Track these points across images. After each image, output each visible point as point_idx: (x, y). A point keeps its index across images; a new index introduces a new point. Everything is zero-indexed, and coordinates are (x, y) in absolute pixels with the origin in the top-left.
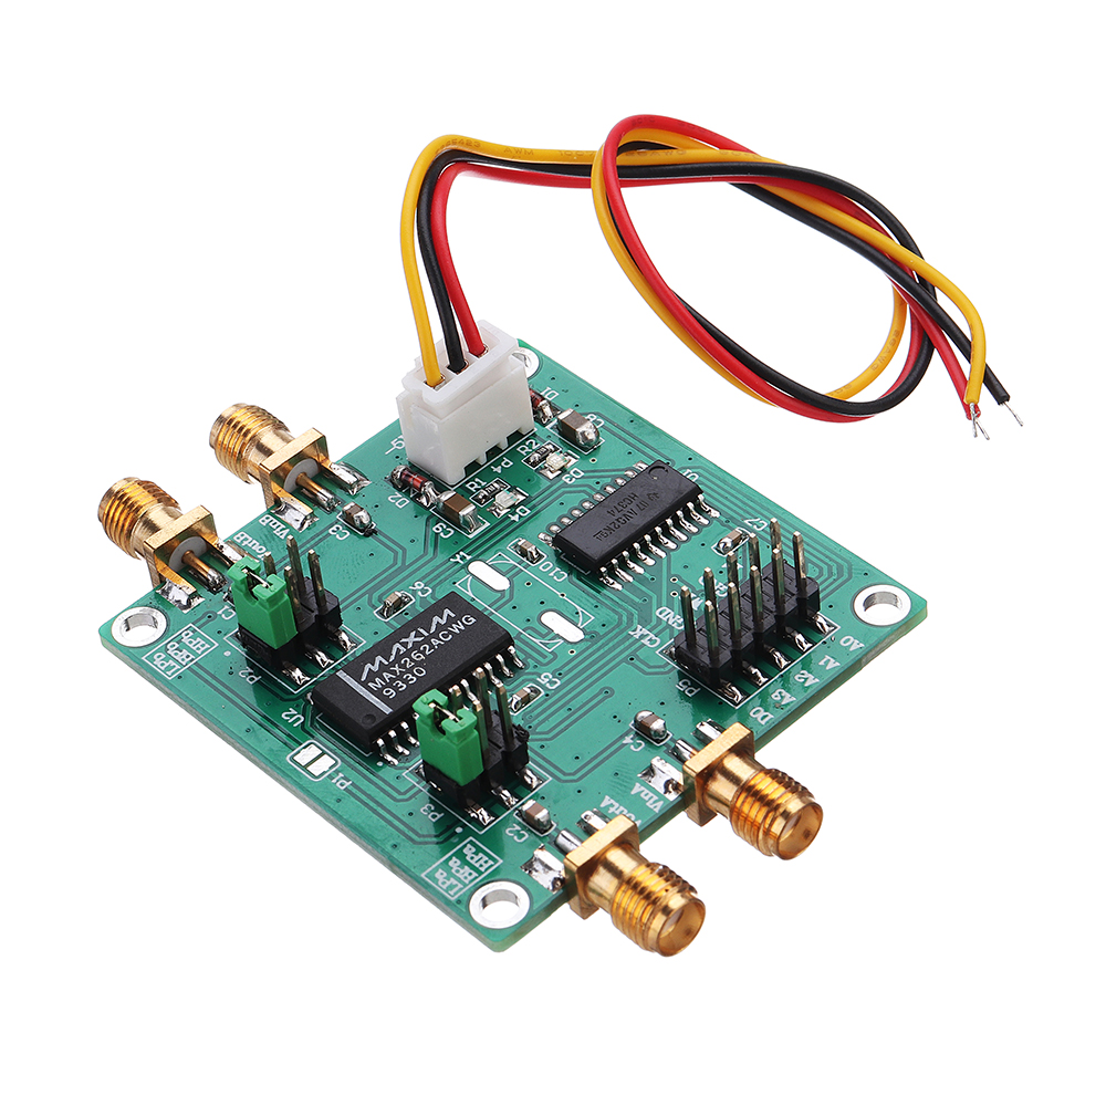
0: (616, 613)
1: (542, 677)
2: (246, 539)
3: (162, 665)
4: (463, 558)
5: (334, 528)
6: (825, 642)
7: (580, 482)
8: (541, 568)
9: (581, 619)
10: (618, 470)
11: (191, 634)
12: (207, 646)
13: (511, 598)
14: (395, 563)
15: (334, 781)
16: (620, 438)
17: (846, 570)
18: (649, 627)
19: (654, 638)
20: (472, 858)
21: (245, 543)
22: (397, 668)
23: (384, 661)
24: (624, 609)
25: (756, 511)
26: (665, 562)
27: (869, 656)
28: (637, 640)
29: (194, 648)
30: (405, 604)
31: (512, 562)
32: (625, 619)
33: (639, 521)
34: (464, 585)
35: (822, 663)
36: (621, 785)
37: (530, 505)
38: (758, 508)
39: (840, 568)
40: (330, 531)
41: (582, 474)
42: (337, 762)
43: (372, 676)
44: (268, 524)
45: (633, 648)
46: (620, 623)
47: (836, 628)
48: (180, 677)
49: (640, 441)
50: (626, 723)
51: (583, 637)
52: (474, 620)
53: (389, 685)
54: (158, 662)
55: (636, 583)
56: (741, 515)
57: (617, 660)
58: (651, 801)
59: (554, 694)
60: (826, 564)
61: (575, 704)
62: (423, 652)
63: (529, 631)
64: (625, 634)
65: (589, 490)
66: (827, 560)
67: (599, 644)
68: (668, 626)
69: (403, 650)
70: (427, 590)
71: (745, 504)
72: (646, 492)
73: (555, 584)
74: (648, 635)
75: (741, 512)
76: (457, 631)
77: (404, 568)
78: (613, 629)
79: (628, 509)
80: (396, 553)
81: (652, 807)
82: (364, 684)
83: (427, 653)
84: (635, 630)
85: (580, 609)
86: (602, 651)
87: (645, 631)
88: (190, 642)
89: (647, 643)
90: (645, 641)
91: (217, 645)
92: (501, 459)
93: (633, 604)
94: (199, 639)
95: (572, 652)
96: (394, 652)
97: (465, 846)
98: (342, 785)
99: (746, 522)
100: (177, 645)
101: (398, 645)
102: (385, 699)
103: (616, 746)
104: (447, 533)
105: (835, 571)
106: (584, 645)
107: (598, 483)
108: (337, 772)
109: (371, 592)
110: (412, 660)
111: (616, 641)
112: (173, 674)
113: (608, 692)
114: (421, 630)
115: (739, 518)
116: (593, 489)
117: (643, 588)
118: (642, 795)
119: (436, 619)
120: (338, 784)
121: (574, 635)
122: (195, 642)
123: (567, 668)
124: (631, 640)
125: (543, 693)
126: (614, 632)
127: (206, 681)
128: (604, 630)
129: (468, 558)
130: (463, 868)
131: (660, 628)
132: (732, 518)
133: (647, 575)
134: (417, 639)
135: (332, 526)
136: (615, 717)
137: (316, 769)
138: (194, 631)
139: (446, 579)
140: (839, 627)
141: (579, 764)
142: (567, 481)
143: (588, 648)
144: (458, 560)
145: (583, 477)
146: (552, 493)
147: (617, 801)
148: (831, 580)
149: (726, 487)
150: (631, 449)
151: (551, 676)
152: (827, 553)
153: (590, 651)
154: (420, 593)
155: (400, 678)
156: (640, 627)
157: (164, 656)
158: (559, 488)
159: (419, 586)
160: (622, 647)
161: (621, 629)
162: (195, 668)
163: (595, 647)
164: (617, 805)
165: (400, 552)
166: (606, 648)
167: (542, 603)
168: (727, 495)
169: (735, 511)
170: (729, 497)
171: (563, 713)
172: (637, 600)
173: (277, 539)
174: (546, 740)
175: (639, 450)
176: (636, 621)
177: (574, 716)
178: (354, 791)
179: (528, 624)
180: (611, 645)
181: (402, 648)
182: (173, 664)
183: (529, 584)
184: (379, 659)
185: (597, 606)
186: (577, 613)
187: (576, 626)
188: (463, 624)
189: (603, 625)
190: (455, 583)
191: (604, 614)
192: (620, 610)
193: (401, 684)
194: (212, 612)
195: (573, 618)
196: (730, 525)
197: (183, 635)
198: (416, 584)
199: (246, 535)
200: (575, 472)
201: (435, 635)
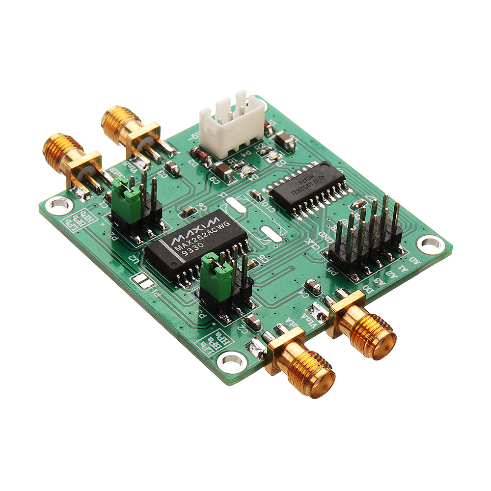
0: (299, 231)
1: (260, 256)
2: (116, 171)
3: (70, 225)
4: (224, 195)
5: (160, 172)
6: (401, 259)
7: (284, 167)
8: (262, 205)
9: (281, 231)
10: (304, 164)
11: (85, 213)
12: (93, 219)
13: (247, 217)
14: (189, 193)
15: (153, 292)
16: (305, 148)
17: (414, 226)
18: (314, 240)
19: (317, 245)
20: (220, 338)
21: (115, 173)
22: (189, 242)
23: (183, 237)
24: (303, 230)
25: (371, 192)
26: (324, 210)
27: (423, 268)
28: (308, 246)
29: (87, 220)
30: (194, 213)
31: (248, 200)
32: (303, 234)
33: (314, 188)
34: (224, 207)
35: (400, 268)
36: (296, 313)
37: (259, 174)
38: (372, 191)
39: (411, 225)
40: (158, 173)
41: (286, 163)
42: (154, 283)
43: (176, 244)
44: (127, 165)
45: (306, 249)
46: (300, 237)
47: (407, 253)
48: (78, 232)
49: (316, 151)
50: (300, 284)
51: (281, 240)
52: (229, 224)
53: (185, 249)
54: (68, 224)
55: (309, 218)
56: (363, 193)
57: (298, 254)
58: (311, 323)
59: (265, 266)
60: (404, 222)
61: (275, 272)
62: (203, 236)
63: (255, 234)
64: (302, 242)
65: (288, 171)
66: (405, 220)
67: (290, 244)
68: (324, 241)
69: (193, 234)
70: (205, 208)
71: (366, 188)
73: (269, 214)
74: (314, 244)
75: (364, 192)
76: (220, 228)
77: (193, 196)
78: (297, 239)
79: (309, 182)
80: (190, 188)
81: (311, 326)
82: (173, 247)
83: (205, 237)
84: (307, 241)
85: (281, 227)
86: (290, 248)
87: (313, 242)
88: (85, 217)
89: (313, 248)
90: (312, 246)
91: (98, 219)
92: (246, 151)
93: (308, 228)
94: (89, 216)
95: (276, 247)
96: (188, 234)
97: (217, 332)
98: (156, 295)
99: (366, 196)
100: (78, 217)
101: (190, 231)
102: (182, 256)
103: (295, 294)
104: (216, 182)
105: (408, 225)
106: (281, 244)
107: (293, 168)
108: (155, 288)
109: (177, 205)
110: (197, 239)
111: (298, 244)
112: (75, 230)
113: (293, 268)
114: (203, 226)
115: (362, 195)
116: (291, 171)
117: (313, 221)
118: (307, 319)
119: (210, 221)
120: (155, 294)
121: (277, 239)
122: (87, 217)
123: (272, 254)
124: (305, 245)
125: (260, 264)
126: (297, 240)
127: (91, 236)
128: (292, 238)
129: (227, 195)
130: (215, 343)
131: (321, 242)
132: (359, 194)
133: (315, 215)
134: (200, 230)
135: (159, 170)
136: (295, 280)
137: (144, 285)
138: (87, 212)
139: (214, 204)
140: (409, 252)
141: (276, 300)
142: (278, 165)
143: (283, 246)
144: (221, 195)
145: (286, 165)
146: (270, 170)
147: (294, 321)
149: (357, 179)
150: (311, 154)
151: (264, 257)
152: (405, 217)
153: (285, 247)
154: (201, 209)
155: (191, 247)
156: (310, 239)
157: (71, 221)
158: (274, 168)
159: (201, 205)
160: (301, 248)
161: (300, 239)
162: (86, 229)
163: (287, 246)
164: (294, 323)
165: (193, 188)
166: (293, 247)
167: (262, 221)
168: (357, 183)
169: (360, 191)
171: (270, 275)
172: (309, 226)
173: (131, 174)
174: (261, 287)
175: (315, 155)
176: (308, 236)
177: (275, 277)
178: (163, 298)
179: (255, 231)
180: (295, 246)
182: (75, 226)
183: (256, 212)
184: (180, 236)
185: (289, 227)
186: (279, 229)
187: (279, 234)
188: (224, 225)
189: (292, 236)
190: (219, 206)
191: (293, 231)
192: (300, 230)
193: (191, 250)
194: (96, 204)
195: (277, 231)
196: (358, 197)
197: (81, 212)
198: (200, 204)
199: (116, 170)
200: (282, 162)
201: (210, 229)
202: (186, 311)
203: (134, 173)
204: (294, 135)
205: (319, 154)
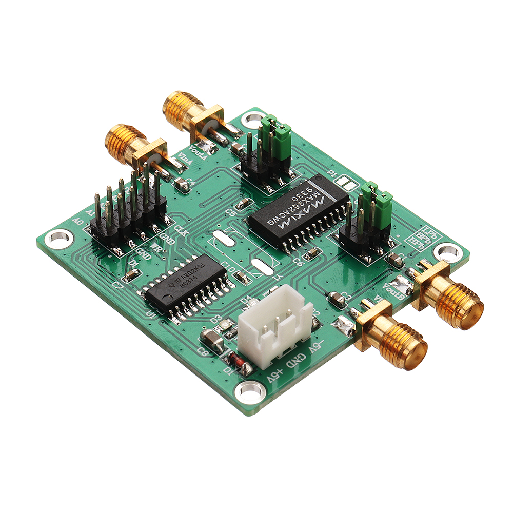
0: (195, 243)
1: (234, 215)
3: (431, 233)
4: (277, 277)
5: (349, 299)
8: (235, 269)
9: (214, 241)
10: (191, 321)
11: (419, 247)
12: (410, 240)
13: (250, 255)
14: (314, 277)
15: (336, 174)
16: (188, 341)
17: (74, 258)
18: (179, 235)
19: (177, 230)
21: (398, 294)
22: (307, 201)
23: (313, 205)
24: (191, 245)
26: (168, 268)
28: (186, 229)
29: (416, 240)
31: (250, 273)
32: (191, 240)
34: (275, 262)
35: (93, 213)
37: (241, 304)
39: (77, 259)
40: (351, 297)
41: (211, 320)
42: (335, 182)
43: (319, 198)
45: (188, 226)
46: (194, 238)
47: (84, 229)
48: (421, 226)
49: (177, 338)
50: (193, 191)
51: (214, 233)
52: (268, 222)
53: (310, 194)
54: (434, 234)
55: (185, 258)
57: (196, 220)
58: (184, 157)
59: (229, 206)
60: (84, 262)
61: (219, 201)
62: (293, 208)
63: (241, 237)
64: (192, 233)
66: (83, 263)
67: (205, 229)
68: (169, 235)
69: (304, 210)
70: (295, 261)
71: (122, 297)
72: (175, 288)
73: (227, 260)
75: (125, 292)
76: (277, 217)
77: (309, 274)
78: (198, 235)
79: (186, 278)
80: (313, 282)
82: (322, 195)
84: (186, 234)
85: (215, 246)
86: (204, 225)
87: (181, 233)
90: (181, 228)
91: (405, 241)
93: (186, 247)
94: (415, 244)
95: (219, 226)
96: (308, 209)
98: (332, 172)
99: (123, 287)
100: (426, 242)
101: (307, 212)
102: (311, 187)
103: (199, 181)
105: (80, 257)
106: (213, 228)
107: (202, 314)
108: (334, 178)
109: (325, 263)
110: (299, 205)
111: (197, 230)
112: (425, 228)
113: (202, 205)
114: (295, 219)
116: (205, 311)
117: (181, 255)
118: (188, 160)
119: (288, 224)
120: (334, 172)
121: (218, 234)
122: (417, 243)
123: (222, 218)
124: (189, 229)
125: (234, 207)
126: (197, 234)
127: (407, 223)
128: (202, 235)
129: (274, 277)
131: (174, 234)
132: (130, 290)
133: (178, 262)
134: (297, 215)
135: (351, 300)
136: (199, 194)
137: (345, 180)
138: (418, 249)
139: (286, 267)
141: (217, 174)
142: (219, 317)
143: (211, 227)
144: (279, 276)
146: (228, 310)
147: (200, 158)
148: (83, 253)
149: (132, 307)
150: (183, 333)
151: (230, 214)
153: (210, 226)
154: (299, 260)
155: (305, 197)
156: (184, 236)
157: (432, 237)
158: (224, 313)
159: (300, 264)
160: (193, 226)
161: (193, 235)
162: (414, 230)
163: (208, 227)
165: (311, 283)
166: (202, 226)
167: (234, 251)
168: (132, 302)
169: (128, 293)
170: (130, 301)
171: (224, 197)
172: (184, 249)
173: (381, 295)
174: (232, 186)
175: (178, 332)
176: (186, 239)
177: (219, 197)
178: (325, 169)
179: (241, 240)
180: (199, 228)
181: (305, 211)
182: (426, 233)
183: (241, 261)
184: (316, 206)
185: (206, 247)
186: (216, 244)
187: (216, 239)
188: (274, 221)
189: (202, 237)
190: (281, 264)
191: (202, 243)
192: (194, 245)
193: (304, 194)
194: (410, 258)
195: (218, 242)
196: (131, 286)
197: (423, 247)
198: (302, 265)
199: (398, 298)
200: (215, 321)
201: (288, 216)
202: (302, 160)
203: (378, 296)
204: (202, 356)
205: (173, 334)
